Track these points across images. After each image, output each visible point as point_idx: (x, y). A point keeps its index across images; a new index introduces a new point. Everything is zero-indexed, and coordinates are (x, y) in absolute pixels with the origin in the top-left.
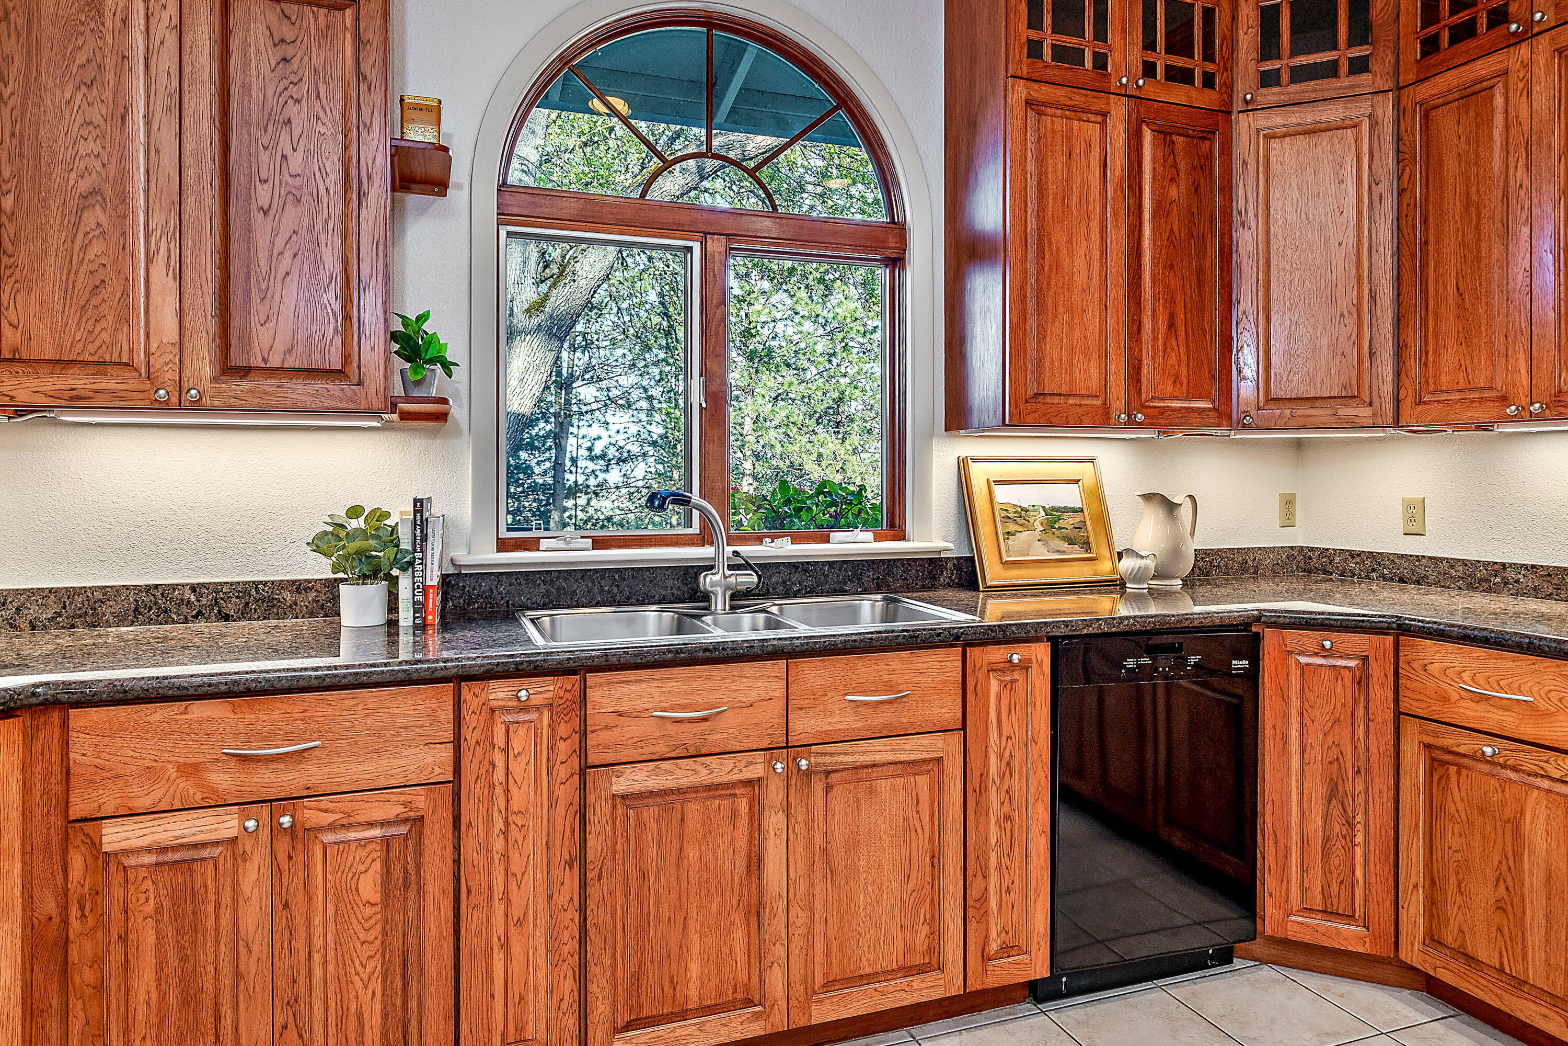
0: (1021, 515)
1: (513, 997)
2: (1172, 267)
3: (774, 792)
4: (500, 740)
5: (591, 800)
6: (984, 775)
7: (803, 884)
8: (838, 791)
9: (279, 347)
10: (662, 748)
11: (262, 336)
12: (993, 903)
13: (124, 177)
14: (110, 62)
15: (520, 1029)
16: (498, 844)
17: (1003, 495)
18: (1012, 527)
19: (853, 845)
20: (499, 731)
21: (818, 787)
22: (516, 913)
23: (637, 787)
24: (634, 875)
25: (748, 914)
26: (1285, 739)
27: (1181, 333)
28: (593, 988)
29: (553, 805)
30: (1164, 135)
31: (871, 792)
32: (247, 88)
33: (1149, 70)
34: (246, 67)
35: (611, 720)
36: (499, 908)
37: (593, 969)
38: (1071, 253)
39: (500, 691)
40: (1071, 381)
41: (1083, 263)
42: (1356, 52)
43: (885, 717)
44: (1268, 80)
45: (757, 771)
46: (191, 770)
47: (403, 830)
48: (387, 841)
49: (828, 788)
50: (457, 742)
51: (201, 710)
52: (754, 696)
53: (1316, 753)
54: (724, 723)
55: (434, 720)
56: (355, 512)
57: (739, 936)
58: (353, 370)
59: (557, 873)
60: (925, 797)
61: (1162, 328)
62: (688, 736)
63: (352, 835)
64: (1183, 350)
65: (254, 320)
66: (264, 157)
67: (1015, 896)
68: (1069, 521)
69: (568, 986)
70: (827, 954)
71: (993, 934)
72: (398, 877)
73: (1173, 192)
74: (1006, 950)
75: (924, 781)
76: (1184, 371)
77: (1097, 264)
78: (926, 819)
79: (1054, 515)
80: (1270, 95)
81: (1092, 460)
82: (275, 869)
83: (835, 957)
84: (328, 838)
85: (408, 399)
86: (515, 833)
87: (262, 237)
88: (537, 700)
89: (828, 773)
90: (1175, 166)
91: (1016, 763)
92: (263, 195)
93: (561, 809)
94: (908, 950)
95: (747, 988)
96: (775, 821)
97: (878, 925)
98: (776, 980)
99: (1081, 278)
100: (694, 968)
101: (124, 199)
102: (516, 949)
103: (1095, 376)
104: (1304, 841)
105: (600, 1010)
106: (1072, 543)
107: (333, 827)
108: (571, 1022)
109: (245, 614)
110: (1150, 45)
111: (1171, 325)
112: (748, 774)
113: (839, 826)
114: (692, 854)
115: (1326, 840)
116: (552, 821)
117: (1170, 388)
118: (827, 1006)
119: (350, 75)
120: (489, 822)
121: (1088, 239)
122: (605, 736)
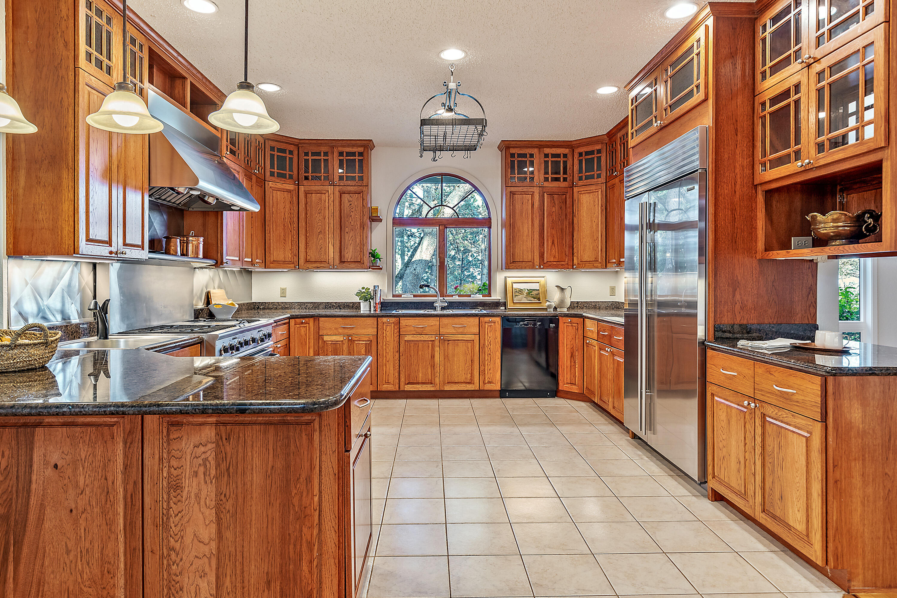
0: (521, 291)
1: (387, 375)
2: (553, 228)
3: (437, 343)
4: (385, 329)
5: (401, 341)
6: (484, 344)
7: (443, 362)
8: (450, 344)
9: (350, 257)
10: (414, 333)
11: (347, 256)
12: (486, 372)
13: (325, 229)
14: (323, 209)
15: (388, 380)
16: (385, 347)
17: (515, 286)
18: (517, 294)
19: (453, 355)
20: (385, 327)
21: (446, 343)
22: (387, 360)
23: (409, 339)
24: (409, 356)
25: (431, 366)
26: (563, 343)
27: (556, 245)
28: (401, 375)
29: (394, 341)
30: (551, 195)
31: (457, 345)
32: (344, 210)
33: (546, 179)
34: (344, 207)
35: (405, 326)
36: (385, 358)
37: (401, 372)
38: (523, 227)
39: (385, 319)
40: (523, 258)
41: (526, 229)
42: (598, 172)
43: (461, 330)
44: (580, 179)
45: (433, 339)
46: (336, 329)
47: (369, 342)
48: (366, 344)
49: (448, 344)
50: (377, 328)
51: (338, 319)
52: (432, 324)
53: (569, 346)
54: (427, 329)
55: (374, 324)
56: (363, 288)
57: (429, 370)
58: (362, 261)
59: (395, 353)
60: (470, 347)
61: (550, 244)
62: (419, 331)
63: (360, 342)
64: (557, 249)
65: (345, 253)
66: (347, 223)
67: (491, 371)
68: (534, 293)
69: (397, 374)
70: (448, 377)
71: (486, 379)
72: (368, 350)
73: (554, 209)
74: (489, 382)
75: (470, 344)
76: (557, 254)
77: (530, 229)
78: (470, 352)
79: (530, 291)
80: (581, 183)
81: (544, 277)
82: (349, 347)
83: (449, 378)
84: (356, 342)
85: (373, 266)
86: (387, 345)
87: (347, 238)
88: (391, 322)
89: (448, 341)
90: (554, 202)
91: (492, 342)
92: (347, 230)
93: (395, 342)
94: (466, 378)
95: (431, 380)
96: (437, 349)
97: (459, 372)
98: (437, 380)
99: (526, 233)
100: (420, 375)
101: (325, 232)
102: (387, 366)
103: (530, 256)
104: (567, 367)
105: (402, 379)
106: (534, 298)
107: (357, 341)
108: (397, 381)
109: (344, 308)
110: (546, 173)
111: (553, 243)
112: (431, 339)
113: (450, 352)
114: (420, 353)
115: (571, 366)
116: (394, 344)
117: (552, 259)
118: (448, 387)
119: (362, 206)
120: (383, 342)
121: (528, 223)
122: (404, 329)
